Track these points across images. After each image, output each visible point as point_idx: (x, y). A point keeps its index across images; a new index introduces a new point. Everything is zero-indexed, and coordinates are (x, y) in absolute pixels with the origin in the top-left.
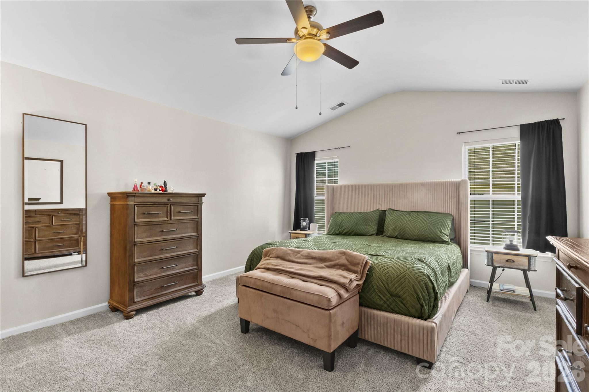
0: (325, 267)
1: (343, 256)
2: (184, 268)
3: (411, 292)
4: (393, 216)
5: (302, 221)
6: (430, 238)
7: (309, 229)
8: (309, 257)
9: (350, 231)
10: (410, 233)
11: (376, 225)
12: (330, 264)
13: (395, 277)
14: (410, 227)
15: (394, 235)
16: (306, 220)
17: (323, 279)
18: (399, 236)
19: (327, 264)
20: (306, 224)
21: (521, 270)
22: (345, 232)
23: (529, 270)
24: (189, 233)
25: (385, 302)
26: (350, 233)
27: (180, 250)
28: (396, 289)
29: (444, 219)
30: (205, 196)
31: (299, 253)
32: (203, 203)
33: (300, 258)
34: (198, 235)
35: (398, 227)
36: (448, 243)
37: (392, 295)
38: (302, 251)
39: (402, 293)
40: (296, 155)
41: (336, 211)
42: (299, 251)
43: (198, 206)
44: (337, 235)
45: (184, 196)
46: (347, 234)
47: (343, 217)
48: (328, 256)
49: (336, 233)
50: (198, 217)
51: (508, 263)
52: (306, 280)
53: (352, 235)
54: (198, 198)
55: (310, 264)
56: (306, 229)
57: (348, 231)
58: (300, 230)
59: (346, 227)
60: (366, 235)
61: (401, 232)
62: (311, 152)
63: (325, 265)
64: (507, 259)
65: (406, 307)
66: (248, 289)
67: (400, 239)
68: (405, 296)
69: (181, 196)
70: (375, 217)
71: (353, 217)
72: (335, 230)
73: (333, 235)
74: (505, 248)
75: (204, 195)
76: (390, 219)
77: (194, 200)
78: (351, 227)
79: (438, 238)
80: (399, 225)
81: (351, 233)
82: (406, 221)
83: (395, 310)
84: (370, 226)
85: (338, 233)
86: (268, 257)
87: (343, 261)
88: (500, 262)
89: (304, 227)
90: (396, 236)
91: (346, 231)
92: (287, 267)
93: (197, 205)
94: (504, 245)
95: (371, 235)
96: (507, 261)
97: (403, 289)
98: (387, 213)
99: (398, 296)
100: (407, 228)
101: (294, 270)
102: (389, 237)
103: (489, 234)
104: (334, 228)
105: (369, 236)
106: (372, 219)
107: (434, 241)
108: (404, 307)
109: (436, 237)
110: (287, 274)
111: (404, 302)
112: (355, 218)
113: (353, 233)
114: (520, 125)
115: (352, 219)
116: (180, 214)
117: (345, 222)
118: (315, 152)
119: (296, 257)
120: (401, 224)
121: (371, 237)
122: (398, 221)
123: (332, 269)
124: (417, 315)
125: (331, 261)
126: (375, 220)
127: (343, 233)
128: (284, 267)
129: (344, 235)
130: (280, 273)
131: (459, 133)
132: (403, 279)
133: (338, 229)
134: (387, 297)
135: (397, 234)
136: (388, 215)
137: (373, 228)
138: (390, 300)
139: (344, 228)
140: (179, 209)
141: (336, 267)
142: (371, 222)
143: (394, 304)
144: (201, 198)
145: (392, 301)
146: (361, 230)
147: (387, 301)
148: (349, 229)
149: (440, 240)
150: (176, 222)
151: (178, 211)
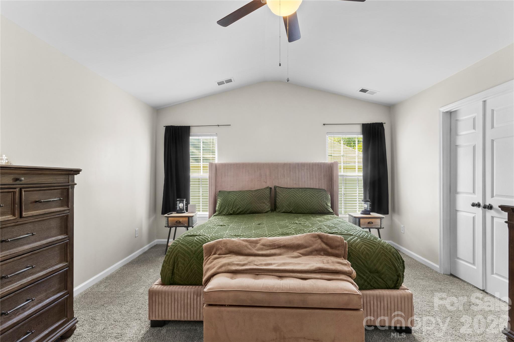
0: (301, 255)
1: (318, 240)
2: (44, 300)
3: (389, 266)
4: (285, 193)
5: (178, 202)
6: (319, 210)
7: (187, 210)
8: (275, 246)
9: (245, 210)
10: (303, 208)
11: (269, 202)
12: (307, 251)
13: (373, 253)
14: (302, 201)
15: (289, 211)
16: (184, 200)
17: (321, 271)
18: (293, 211)
19: (302, 251)
20: (184, 205)
21: (376, 229)
22: (239, 211)
23: (381, 228)
24: (53, 237)
25: (365, 281)
26: (244, 212)
27: (38, 269)
28: (375, 265)
29: (326, 194)
30: (79, 174)
31: (258, 243)
32: (76, 184)
33: (262, 249)
34: (69, 237)
35: (292, 203)
36: (332, 214)
37: (370, 272)
38: (260, 240)
39: (381, 268)
40: (165, 127)
41: (219, 190)
42: (257, 241)
43: (68, 189)
44: (231, 214)
45: (48, 172)
46: (242, 213)
47: (235, 196)
48: (300, 242)
49: (230, 213)
50: (68, 208)
51: (370, 225)
52: (304, 277)
53: (247, 213)
54: (68, 176)
55: (280, 255)
56: (184, 211)
57: (243, 210)
58: (176, 212)
59: (240, 206)
60: (262, 212)
61: (295, 208)
62: (184, 126)
63: (300, 253)
64: (368, 222)
65: (384, 281)
66: (223, 309)
67: (294, 213)
68: (384, 270)
69: (42, 172)
70: (268, 195)
71: (246, 195)
72: (228, 210)
73: (226, 215)
74: (362, 214)
75: (77, 171)
76: (282, 195)
77: (61, 179)
78: (246, 206)
79: (326, 210)
80: (292, 201)
81: (246, 211)
82: (297, 197)
83: (374, 286)
84: (265, 203)
85: (232, 213)
86: (215, 254)
87: (319, 244)
88: (365, 224)
89: (181, 208)
90: (291, 211)
91: (241, 210)
92: (261, 265)
93: (66, 188)
94: (361, 211)
95: (267, 212)
96: (369, 223)
97: (381, 264)
98: (277, 190)
99: (377, 272)
100: (300, 203)
101: (276, 266)
102: (284, 212)
103: (356, 204)
104: (226, 207)
105: (265, 213)
106: (266, 196)
107: (323, 213)
108: (382, 281)
109: (325, 209)
110: (270, 274)
111: (382, 276)
112: (249, 196)
113: (248, 212)
114: (362, 124)
115: (245, 197)
116: (39, 204)
117: (239, 201)
118: (189, 126)
119: (255, 248)
120: (295, 200)
121: (266, 214)
122: (291, 197)
123: (311, 256)
124: (393, 286)
125: (306, 247)
126: (268, 197)
127: (238, 212)
128: (257, 265)
129: (238, 214)
130: (257, 273)
131: (324, 124)
132: (380, 255)
133: (231, 208)
134: (367, 275)
135: (291, 209)
136: (280, 192)
137: (267, 206)
138: (370, 278)
139: (238, 207)
140: (36, 196)
141: (314, 253)
142: (265, 200)
143: (373, 280)
144: (73, 176)
145: (372, 277)
146: (256, 208)
147: (367, 279)
148: (244, 207)
149: (328, 212)
150: (32, 220)
151: (34, 200)
